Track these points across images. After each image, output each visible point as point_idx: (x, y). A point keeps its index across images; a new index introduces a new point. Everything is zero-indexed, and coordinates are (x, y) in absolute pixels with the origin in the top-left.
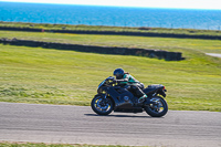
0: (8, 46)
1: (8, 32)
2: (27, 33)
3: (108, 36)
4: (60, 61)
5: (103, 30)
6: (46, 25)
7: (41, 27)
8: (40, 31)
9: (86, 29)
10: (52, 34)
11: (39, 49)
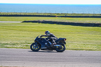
0: (41, 24)
1: (40, 17)
2: (49, 18)
3: (86, 18)
4: (64, 30)
5: (84, 15)
6: (58, 14)
7: (55, 15)
8: (55, 16)
9: (76, 15)
10: (60, 18)
11: (55, 25)
